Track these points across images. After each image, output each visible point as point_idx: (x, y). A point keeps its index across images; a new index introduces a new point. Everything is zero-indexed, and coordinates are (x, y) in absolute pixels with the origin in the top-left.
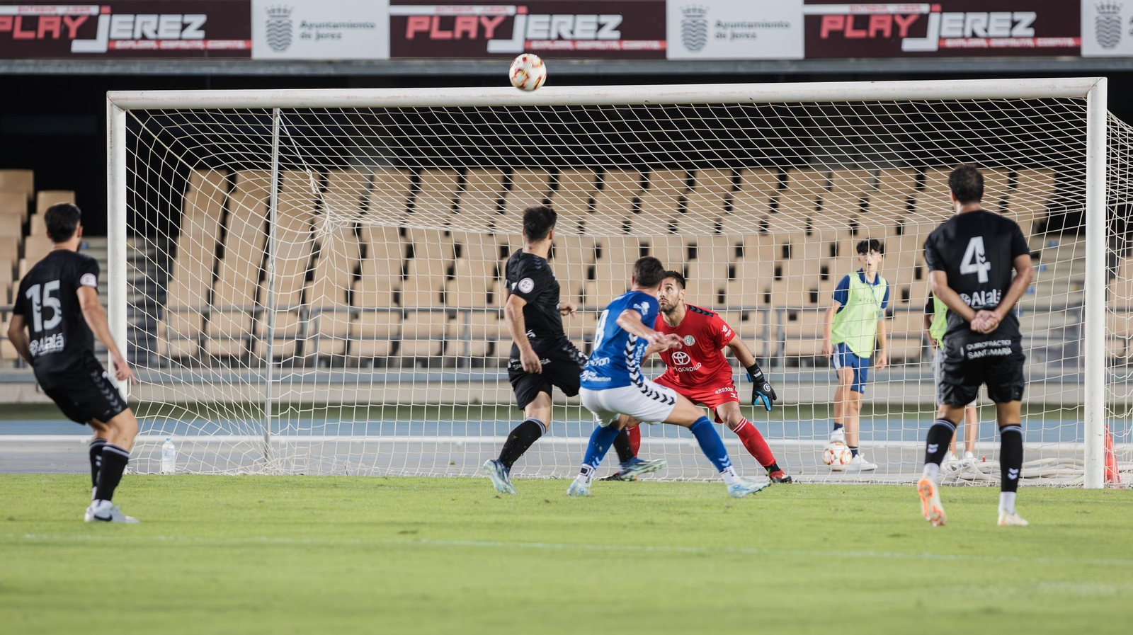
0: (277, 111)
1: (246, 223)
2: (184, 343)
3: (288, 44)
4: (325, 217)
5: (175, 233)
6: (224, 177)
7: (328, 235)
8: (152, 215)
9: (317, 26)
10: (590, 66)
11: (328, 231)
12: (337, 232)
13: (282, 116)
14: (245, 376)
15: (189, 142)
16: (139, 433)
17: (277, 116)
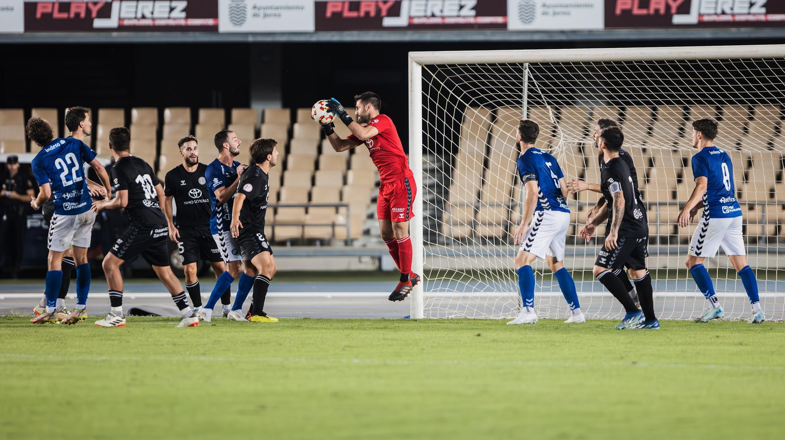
0: (526, 65)
1: (505, 143)
2: (462, 228)
3: (533, 19)
4: (560, 138)
5: (456, 151)
6: (489, 112)
7: (562, 152)
8: (440, 138)
9: (553, 6)
10: (744, 32)
11: (562, 149)
12: (568, 149)
13: (530, 68)
14: (505, 251)
15: (465, 87)
16: (432, 290)
17: (526, 68)
